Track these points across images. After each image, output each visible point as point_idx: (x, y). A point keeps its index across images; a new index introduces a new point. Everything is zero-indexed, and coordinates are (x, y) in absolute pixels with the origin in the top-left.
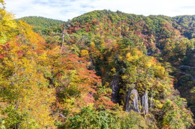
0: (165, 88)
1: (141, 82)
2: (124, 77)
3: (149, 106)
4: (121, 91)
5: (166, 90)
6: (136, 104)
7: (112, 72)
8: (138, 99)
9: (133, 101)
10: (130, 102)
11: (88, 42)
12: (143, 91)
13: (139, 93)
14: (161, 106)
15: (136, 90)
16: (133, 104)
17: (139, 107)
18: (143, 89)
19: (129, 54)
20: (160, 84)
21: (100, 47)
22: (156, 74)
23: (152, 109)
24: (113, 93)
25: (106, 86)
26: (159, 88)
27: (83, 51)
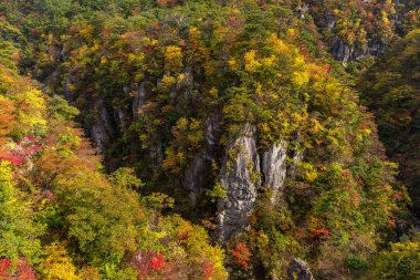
0: (336, 136)
1: (268, 121)
4: (221, 142)
5: (335, 142)
6: (243, 170)
7: (210, 95)
8: (254, 159)
9: (235, 163)
10: (228, 164)
11: (184, 28)
12: (270, 141)
13: (258, 145)
14: (314, 176)
16: (235, 167)
17: (250, 176)
18: (271, 138)
19: (251, 55)
20: (318, 127)
21: (210, 37)
22: (315, 102)
23: (291, 183)
24: (210, 143)
25: (192, 127)
26: (316, 135)
27: (169, 48)
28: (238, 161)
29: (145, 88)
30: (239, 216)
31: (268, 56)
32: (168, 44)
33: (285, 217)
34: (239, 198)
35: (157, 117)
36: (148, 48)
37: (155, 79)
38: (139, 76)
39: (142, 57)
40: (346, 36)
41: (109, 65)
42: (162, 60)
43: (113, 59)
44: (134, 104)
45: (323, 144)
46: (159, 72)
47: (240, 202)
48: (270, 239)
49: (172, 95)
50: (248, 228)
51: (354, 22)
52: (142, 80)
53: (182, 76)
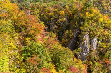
1: (93, 31)
2: (81, 28)
3: (97, 46)
4: (79, 36)
6: (86, 44)
7: (75, 24)
8: (89, 41)
9: (84, 42)
10: (82, 42)
11: (65, 6)
12: (93, 37)
13: (90, 38)
14: (105, 46)
15: (88, 36)
16: (84, 43)
18: (94, 36)
19: (87, 13)
20: (107, 33)
21: (72, 8)
22: (106, 26)
23: (98, 48)
24: (75, 37)
25: (70, 32)
26: (106, 35)
27: (61, 11)
28: (85, 42)
29: (54, 22)
30: (84, 57)
31: (92, 13)
32: (60, 10)
33: (97, 58)
34: (84, 52)
35: (57, 30)
36: (55, 12)
37: (56, 19)
38: (52, 19)
39: (53, 14)
40: (105, 8)
41: (43, 16)
42: (59, 15)
43: (45, 14)
44: (51, 26)
45: (108, 38)
46: (58, 18)
47: (85, 53)
48: (93, 63)
49: (62, 24)
50: (86, 60)
51: (107, 4)
52: (53, 20)
53: (64, 19)
